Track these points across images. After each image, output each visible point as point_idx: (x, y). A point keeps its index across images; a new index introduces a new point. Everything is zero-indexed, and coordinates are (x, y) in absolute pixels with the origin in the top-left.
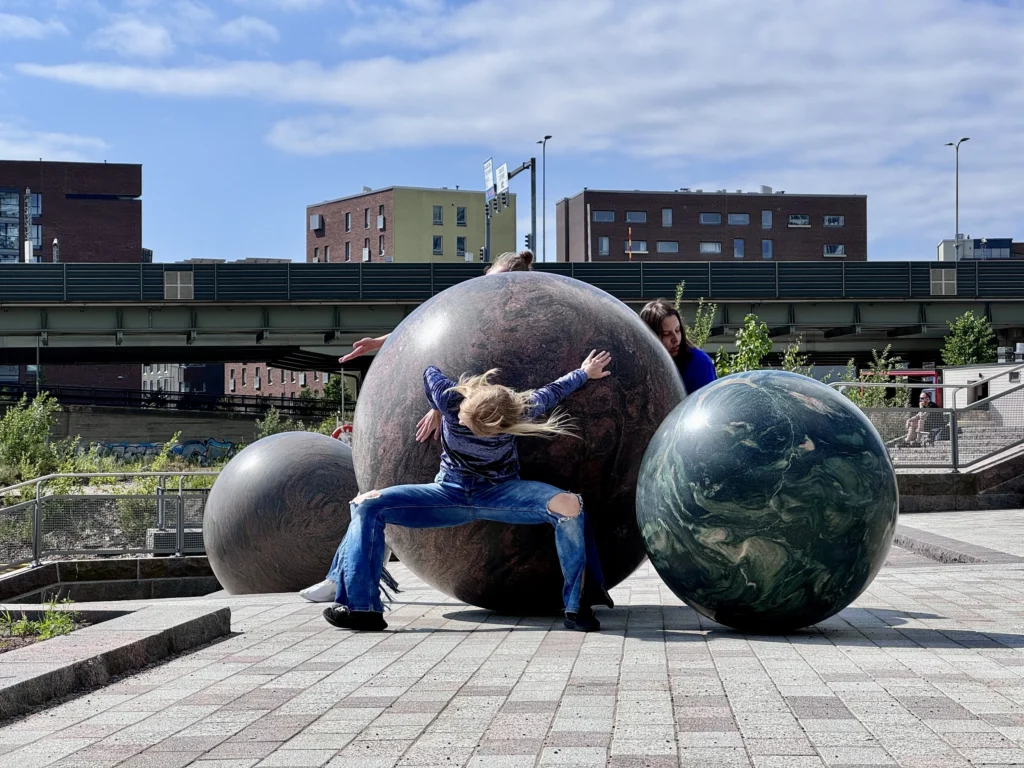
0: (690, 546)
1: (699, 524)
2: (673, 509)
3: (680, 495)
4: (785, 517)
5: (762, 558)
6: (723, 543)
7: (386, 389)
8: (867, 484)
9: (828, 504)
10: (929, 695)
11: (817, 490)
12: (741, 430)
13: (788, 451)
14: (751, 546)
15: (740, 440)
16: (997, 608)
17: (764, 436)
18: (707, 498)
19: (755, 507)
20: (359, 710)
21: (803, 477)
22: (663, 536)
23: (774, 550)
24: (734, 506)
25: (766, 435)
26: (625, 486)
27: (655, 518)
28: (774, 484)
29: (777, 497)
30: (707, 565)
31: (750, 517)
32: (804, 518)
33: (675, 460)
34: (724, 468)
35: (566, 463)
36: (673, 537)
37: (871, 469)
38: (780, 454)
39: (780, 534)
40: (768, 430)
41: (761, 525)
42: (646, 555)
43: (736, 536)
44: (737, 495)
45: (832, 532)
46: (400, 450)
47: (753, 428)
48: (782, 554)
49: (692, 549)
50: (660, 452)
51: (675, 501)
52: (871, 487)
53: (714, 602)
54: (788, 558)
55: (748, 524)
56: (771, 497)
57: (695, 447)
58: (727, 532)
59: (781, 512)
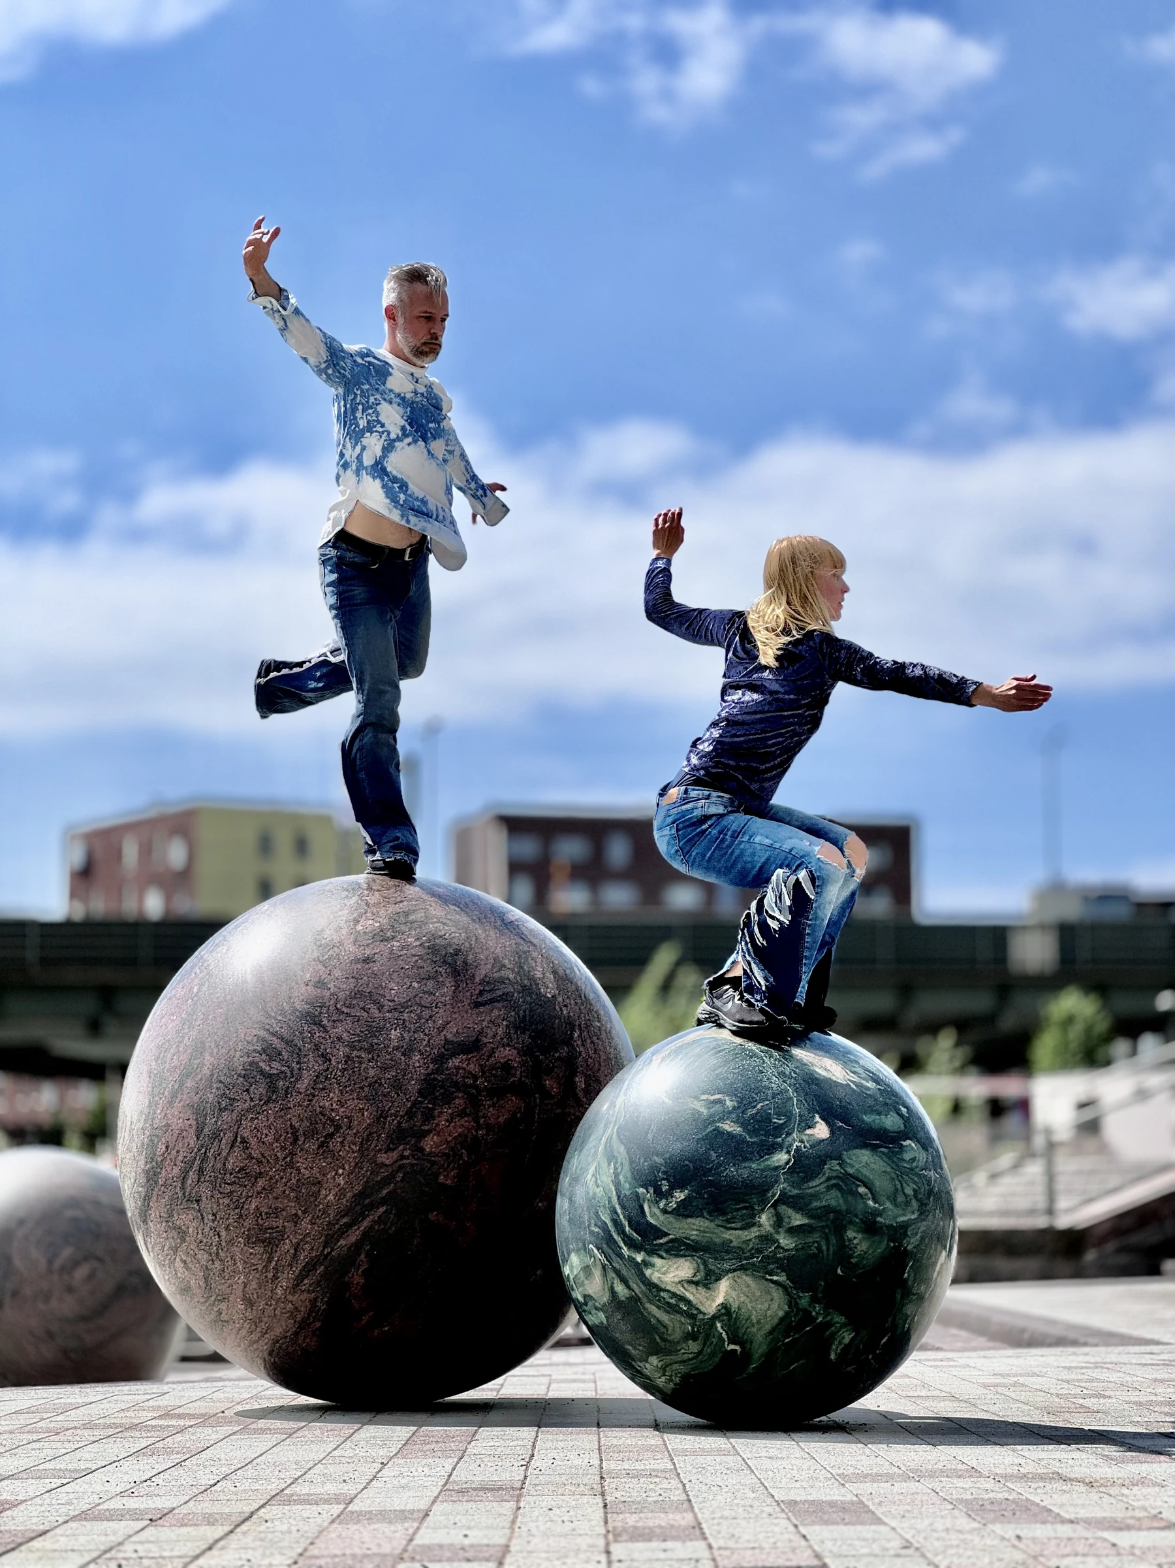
0: (638, 1288)
1: (652, 1252)
2: (612, 1229)
3: (623, 1207)
4: (786, 1241)
5: (749, 1306)
6: (690, 1282)
7: (172, 1051)
8: (909, 1191)
9: (851, 1222)
10: (1000, 1496)
11: (833, 1199)
12: (718, 1107)
13: (789, 1139)
14: (732, 1287)
15: (714, 1121)
16: (1110, 1397)
17: (753, 1117)
18: (664, 1211)
19: (739, 1225)
20: (111, 1524)
21: (812, 1178)
22: (597, 1273)
23: (768, 1293)
24: (707, 1223)
25: (757, 1113)
26: (540, 1202)
27: (584, 1245)
28: (768, 1190)
29: (772, 1210)
30: (664, 1317)
31: (731, 1242)
32: (814, 1243)
33: (616, 1154)
34: (691, 1165)
35: (449, 1165)
36: (612, 1274)
37: (917, 1167)
38: (777, 1144)
39: (778, 1268)
40: (759, 1106)
41: (748, 1254)
42: (572, 1306)
43: (710, 1270)
44: (712, 1207)
45: (857, 1265)
46: (192, 1145)
47: (736, 1104)
48: (780, 1299)
49: (642, 1292)
50: (592, 1142)
51: (615, 1217)
52: (915, 1197)
53: (676, 1377)
54: (790, 1306)
55: (727, 1252)
56: (763, 1210)
57: (647, 1133)
58: (696, 1265)
59: (778, 1233)
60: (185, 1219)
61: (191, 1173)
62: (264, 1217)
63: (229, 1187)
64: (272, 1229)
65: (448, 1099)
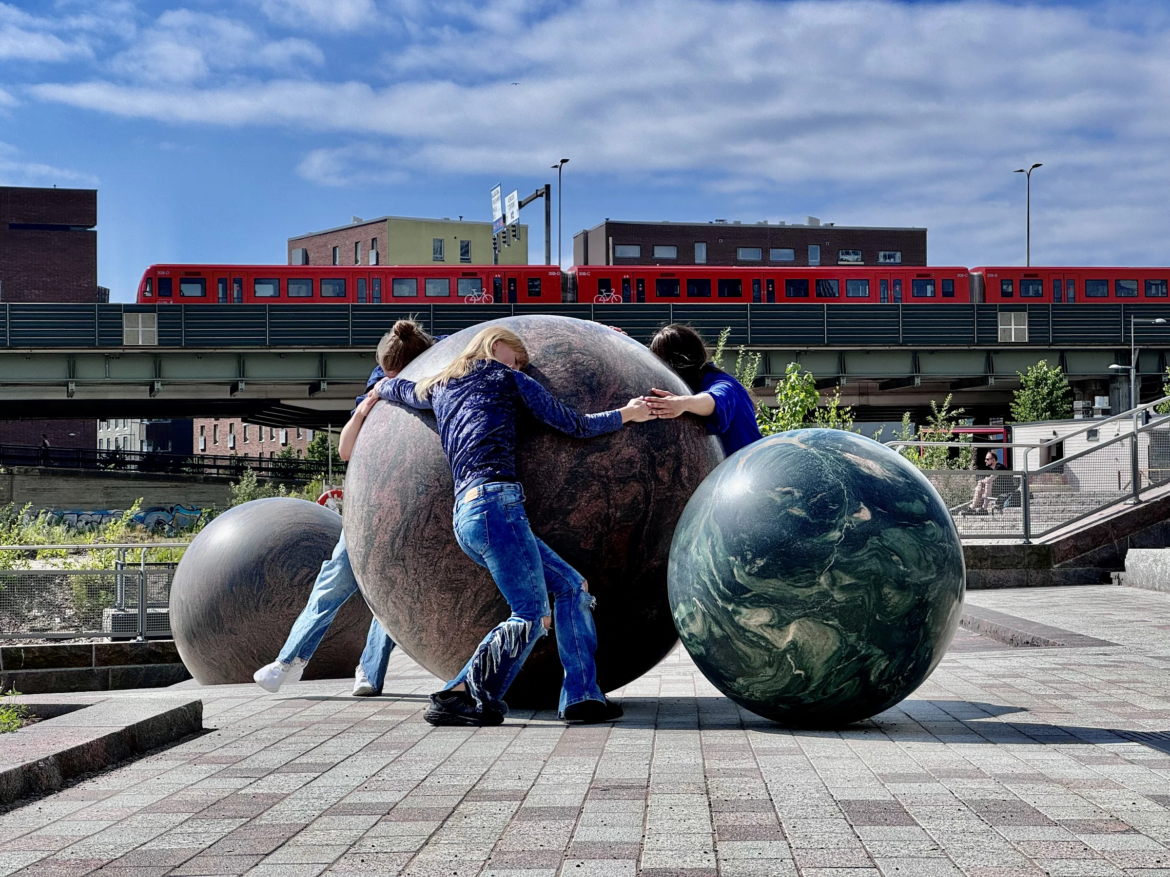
0: (729, 629)
1: (738, 604)
2: (710, 587)
3: (719, 571)
4: (838, 596)
5: (811, 643)
6: (767, 625)
7: (382, 450)
8: (930, 558)
9: (887, 581)
10: (1000, 797)
11: (874, 565)
12: (788, 497)
13: (841, 521)
14: (798, 629)
15: (787, 508)
16: (1076, 698)
17: (814, 504)
18: (749, 574)
19: (804, 584)
20: (353, 818)
21: (858, 550)
22: (699, 618)
23: (825, 633)
24: (780, 583)
25: (817, 502)
26: (655, 561)
27: (689, 597)
28: (825, 559)
29: (828, 573)
30: (748, 650)
31: (798, 596)
32: (859, 597)
33: (713, 531)
34: (768, 540)
35: (587, 535)
36: (710, 619)
37: (935, 540)
38: (832, 524)
39: (832, 615)
40: (818, 496)
41: (810, 605)
42: (679, 639)
43: (782, 617)
44: (783, 571)
45: (891, 613)
46: (398, 519)
47: (801, 495)
48: (834, 637)
49: (732, 632)
50: (695, 522)
51: (712, 577)
52: (934, 562)
53: (757, 692)
54: (841, 643)
55: (795, 604)
56: (821, 574)
57: (736, 516)
58: (772, 613)
59: (833, 590)
60: (394, 572)
61: (398, 540)
62: (452, 572)
63: (426, 550)
64: (458, 581)
65: (587, 487)
